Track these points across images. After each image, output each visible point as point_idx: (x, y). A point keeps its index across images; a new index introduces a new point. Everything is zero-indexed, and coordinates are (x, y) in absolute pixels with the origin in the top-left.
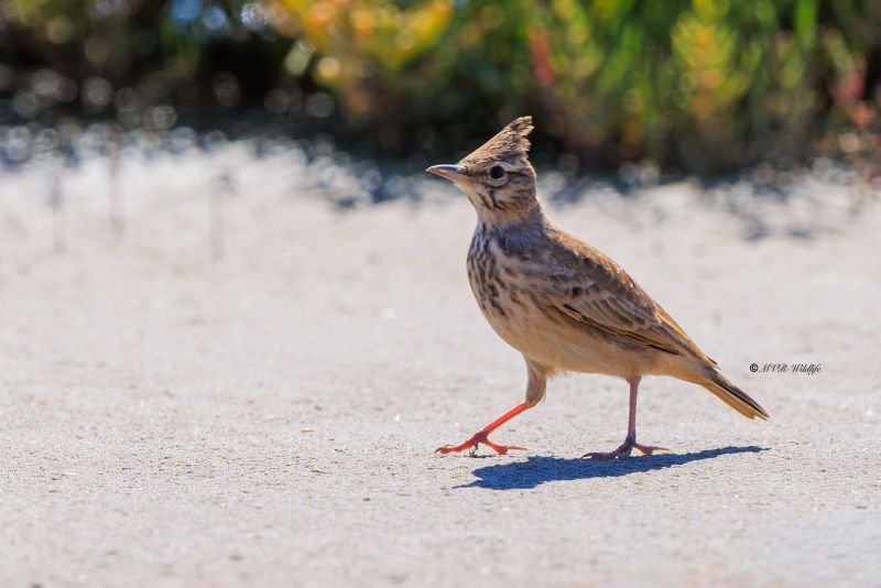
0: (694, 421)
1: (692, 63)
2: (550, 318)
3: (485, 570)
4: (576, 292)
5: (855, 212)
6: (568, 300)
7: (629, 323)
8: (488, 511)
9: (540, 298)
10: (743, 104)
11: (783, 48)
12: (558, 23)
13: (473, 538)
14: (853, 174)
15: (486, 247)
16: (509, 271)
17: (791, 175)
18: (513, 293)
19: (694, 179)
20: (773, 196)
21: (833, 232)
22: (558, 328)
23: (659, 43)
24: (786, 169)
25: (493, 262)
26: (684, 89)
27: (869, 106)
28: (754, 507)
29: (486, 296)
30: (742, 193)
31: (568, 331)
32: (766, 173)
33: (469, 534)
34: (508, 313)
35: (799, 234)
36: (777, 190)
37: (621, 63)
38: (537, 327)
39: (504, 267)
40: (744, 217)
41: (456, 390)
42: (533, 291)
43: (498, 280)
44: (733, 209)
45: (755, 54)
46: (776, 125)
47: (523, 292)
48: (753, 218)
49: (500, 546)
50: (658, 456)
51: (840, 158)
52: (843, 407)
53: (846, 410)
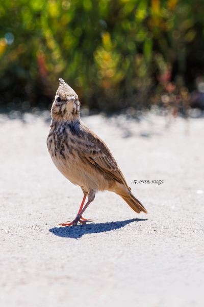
0: (103, 211)
1: (102, 66)
2: (83, 161)
3: (19, 270)
4: (94, 152)
5: (167, 127)
6: (91, 155)
7: (110, 168)
8: (20, 246)
9: (81, 153)
10: (123, 83)
11: (139, 61)
12: (49, 51)
13: (14, 257)
14: (167, 111)
15: (64, 130)
16: (72, 141)
17: (142, 112)
18: (71, 150)
19: (102, 113)
20: (134, 120)
21: (158, 134)
22: (85, 166)
23: (89, 59)
24: (140, 109)
25: (67, 137)
26: (100, 78)
27: (173, 84)
28: (127, 245)
29: (59, 150)
30: (122, 119)
31: (89, 167)
32: (131, 111)
33: (13, 256)
34: (66, 158)
35: (145, 135)
36: (136, 118)
37: (74, 66)
38: (77, 165)
39: (71, 139)
40: (123, 129)
41: (8, 198)
42: (80, 150)
43: (66, 144)
44: (118, 125)
45: (128, 63)
46: (136, 92)
47: (75, 150)
48: (126, 129)
49: (25, 261)
50: (88, 225)
51: (161, 105)
52: (163, 205)
53: (164, 206)
